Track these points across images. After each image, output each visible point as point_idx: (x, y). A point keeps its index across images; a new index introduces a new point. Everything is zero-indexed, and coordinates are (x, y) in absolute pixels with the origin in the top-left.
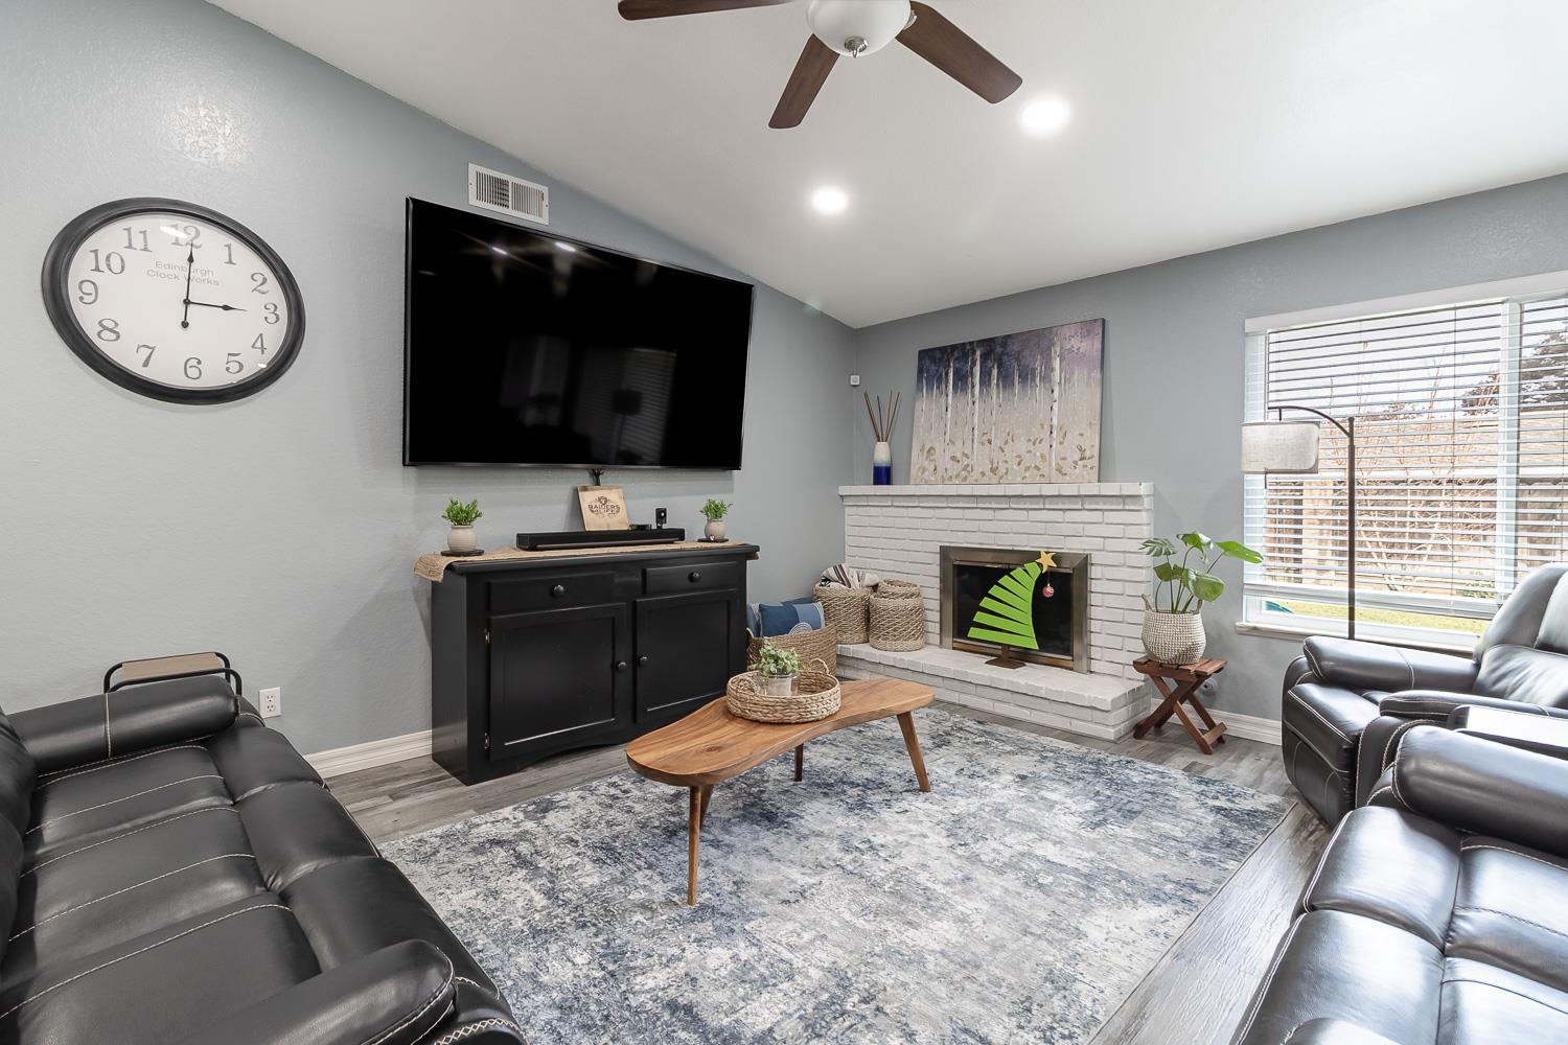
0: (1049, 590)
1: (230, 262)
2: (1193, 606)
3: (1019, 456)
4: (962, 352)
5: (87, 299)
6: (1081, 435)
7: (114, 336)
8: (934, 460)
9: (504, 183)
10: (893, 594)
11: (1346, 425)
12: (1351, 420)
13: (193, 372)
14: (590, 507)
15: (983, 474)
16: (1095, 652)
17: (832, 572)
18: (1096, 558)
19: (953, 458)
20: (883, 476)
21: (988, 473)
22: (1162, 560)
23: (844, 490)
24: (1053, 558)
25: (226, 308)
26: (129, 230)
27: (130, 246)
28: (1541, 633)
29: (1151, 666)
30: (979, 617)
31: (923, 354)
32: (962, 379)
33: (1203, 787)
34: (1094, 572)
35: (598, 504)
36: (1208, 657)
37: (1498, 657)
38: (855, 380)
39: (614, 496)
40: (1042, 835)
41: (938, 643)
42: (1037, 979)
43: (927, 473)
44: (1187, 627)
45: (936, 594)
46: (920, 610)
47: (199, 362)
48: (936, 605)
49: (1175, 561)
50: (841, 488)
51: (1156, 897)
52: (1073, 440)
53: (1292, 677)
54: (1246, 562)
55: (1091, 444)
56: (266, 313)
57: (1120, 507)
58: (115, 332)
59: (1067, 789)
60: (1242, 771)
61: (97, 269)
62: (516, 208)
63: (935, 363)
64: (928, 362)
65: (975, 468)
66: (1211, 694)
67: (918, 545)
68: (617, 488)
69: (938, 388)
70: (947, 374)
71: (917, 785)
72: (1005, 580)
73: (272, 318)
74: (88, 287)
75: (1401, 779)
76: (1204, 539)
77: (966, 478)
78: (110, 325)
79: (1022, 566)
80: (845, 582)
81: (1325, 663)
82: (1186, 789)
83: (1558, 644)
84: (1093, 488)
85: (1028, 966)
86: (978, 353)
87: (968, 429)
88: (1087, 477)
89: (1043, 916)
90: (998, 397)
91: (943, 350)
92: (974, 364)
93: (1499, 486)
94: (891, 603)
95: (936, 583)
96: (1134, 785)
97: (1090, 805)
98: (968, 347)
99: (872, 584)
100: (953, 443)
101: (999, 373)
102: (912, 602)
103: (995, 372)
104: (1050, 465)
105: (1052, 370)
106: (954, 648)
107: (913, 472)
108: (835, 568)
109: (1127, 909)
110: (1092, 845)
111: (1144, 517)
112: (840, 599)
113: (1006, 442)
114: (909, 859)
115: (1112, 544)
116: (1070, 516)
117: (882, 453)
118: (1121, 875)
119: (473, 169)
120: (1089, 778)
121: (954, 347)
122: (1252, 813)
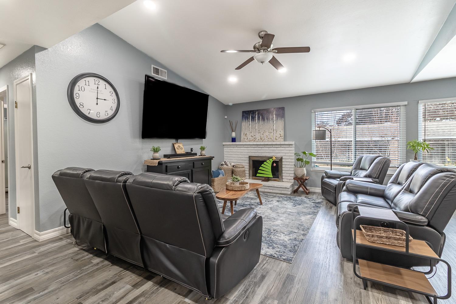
0: (275, 165)
1: (106, 89)
2: (304, 166)
3: (267, 136)
4: (253, 112)
5: (77, 98)
6: (280, 131)
7: (83, 107)
8: (247, 136)
9: (159, 69)
10: (239, 167)
11: (330, 131)
12: (331, 130)
13: (98, 116)
14: (177, 148)
15: (259, 140)
16: (284, 177)
17: (224, 163)
18: (284, 157)
19: (252, 136)
20: (234, 140)
21: (260, 139)
22: (298, 157)
23: (224, 143)
24: (275, 158)
25: (105, 100)
26: (85, 81)
27: (86, 85)
28: (360, 167)
29: (296, 178)
30: (259, 171)
31: (243, 112)
32: (253, 118)
33: (309, 199)
34: (283, 160)
35: (178, 147)
36: (306, 176)
37: (354, 172)
38: (226, 117)
39: (181, 145)
40: (287, 208)
41: (248, 178)
42: (298, 225)
43: (245, 139)
44: (303, 170)
45: (248, 167)
46: (244, 171)
47: (100, 113)
48: (248, 170)
49: (300, 157)
50: (223, 143)
51: (309, 214)
52: (278, 132)
53: (323, 178)
54: (312, 157)
55: (282, 133)
56: (113, 101)
57: (289, 147)
58: (83, 106)
59: (286, 202)
60: (314, 197)
61: (79, 90)
62: (161, 76)
63: (246, 114)
64: (245, 114)
65: (257, 138)
66: (306, 184)
67: (243, 156)
68: (181, 143)
69: (247, 120)
70: (249, 117)
71: (260, 204)
72: (265, 163)
73: (114, 102)
74: (77, 95)
75: (347, 187)
76: (307, 153)
77: (255, 140)
78: (82, 104)
79: (269, 159)
80: (226, 165)
81: (328, 175)
82: (306, 200)
83: (363, 168)
84: (283, 143)
85: (296, 224)
86: (257, 113)
87: (255, 130)
88: (282, 140)
89: (294, 218)
90: (262, 123)
91: (248, 111)
92: (256, 115)
93: (352, 142)
94: (239, 169)
95: (248, 164)
96: (298, 200)
97: (292, 204)
98: (254, 111)
99: (233, 165)
100: (251, 133)
101: (262, 117)
102: (243, 169)
103: (261, 117)
104: (274, 137)
105: (274, 117)
106: (252, 179)
107: (242, 139)
108: (224, 162)
109: (306, 216)
110: (296, 209)
111: (293, 149)
112: (226, 169)
113: (264, 133)
114: (267, 214)
115: (287, 154)
116: (278, 149)
117: (234, 135)
118: (303, 212)
119: (153, 66)
120: (290, 200)
121: (251, 111)
122: (318, 202)
